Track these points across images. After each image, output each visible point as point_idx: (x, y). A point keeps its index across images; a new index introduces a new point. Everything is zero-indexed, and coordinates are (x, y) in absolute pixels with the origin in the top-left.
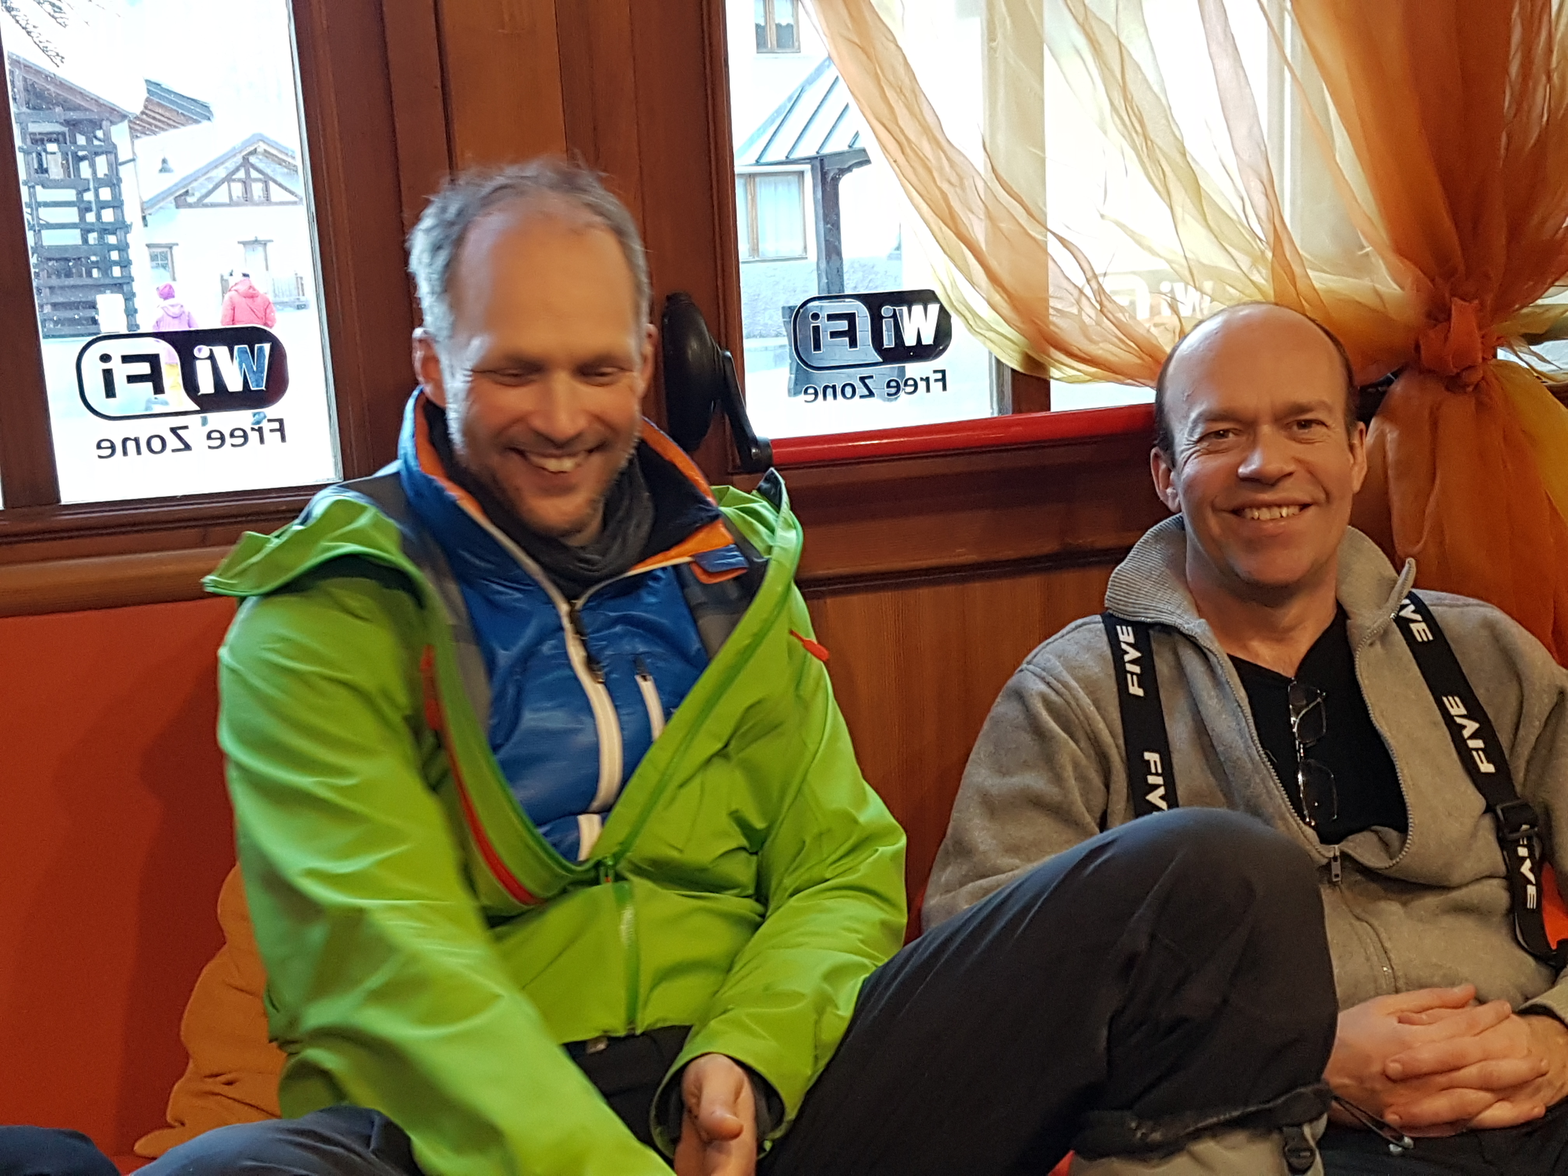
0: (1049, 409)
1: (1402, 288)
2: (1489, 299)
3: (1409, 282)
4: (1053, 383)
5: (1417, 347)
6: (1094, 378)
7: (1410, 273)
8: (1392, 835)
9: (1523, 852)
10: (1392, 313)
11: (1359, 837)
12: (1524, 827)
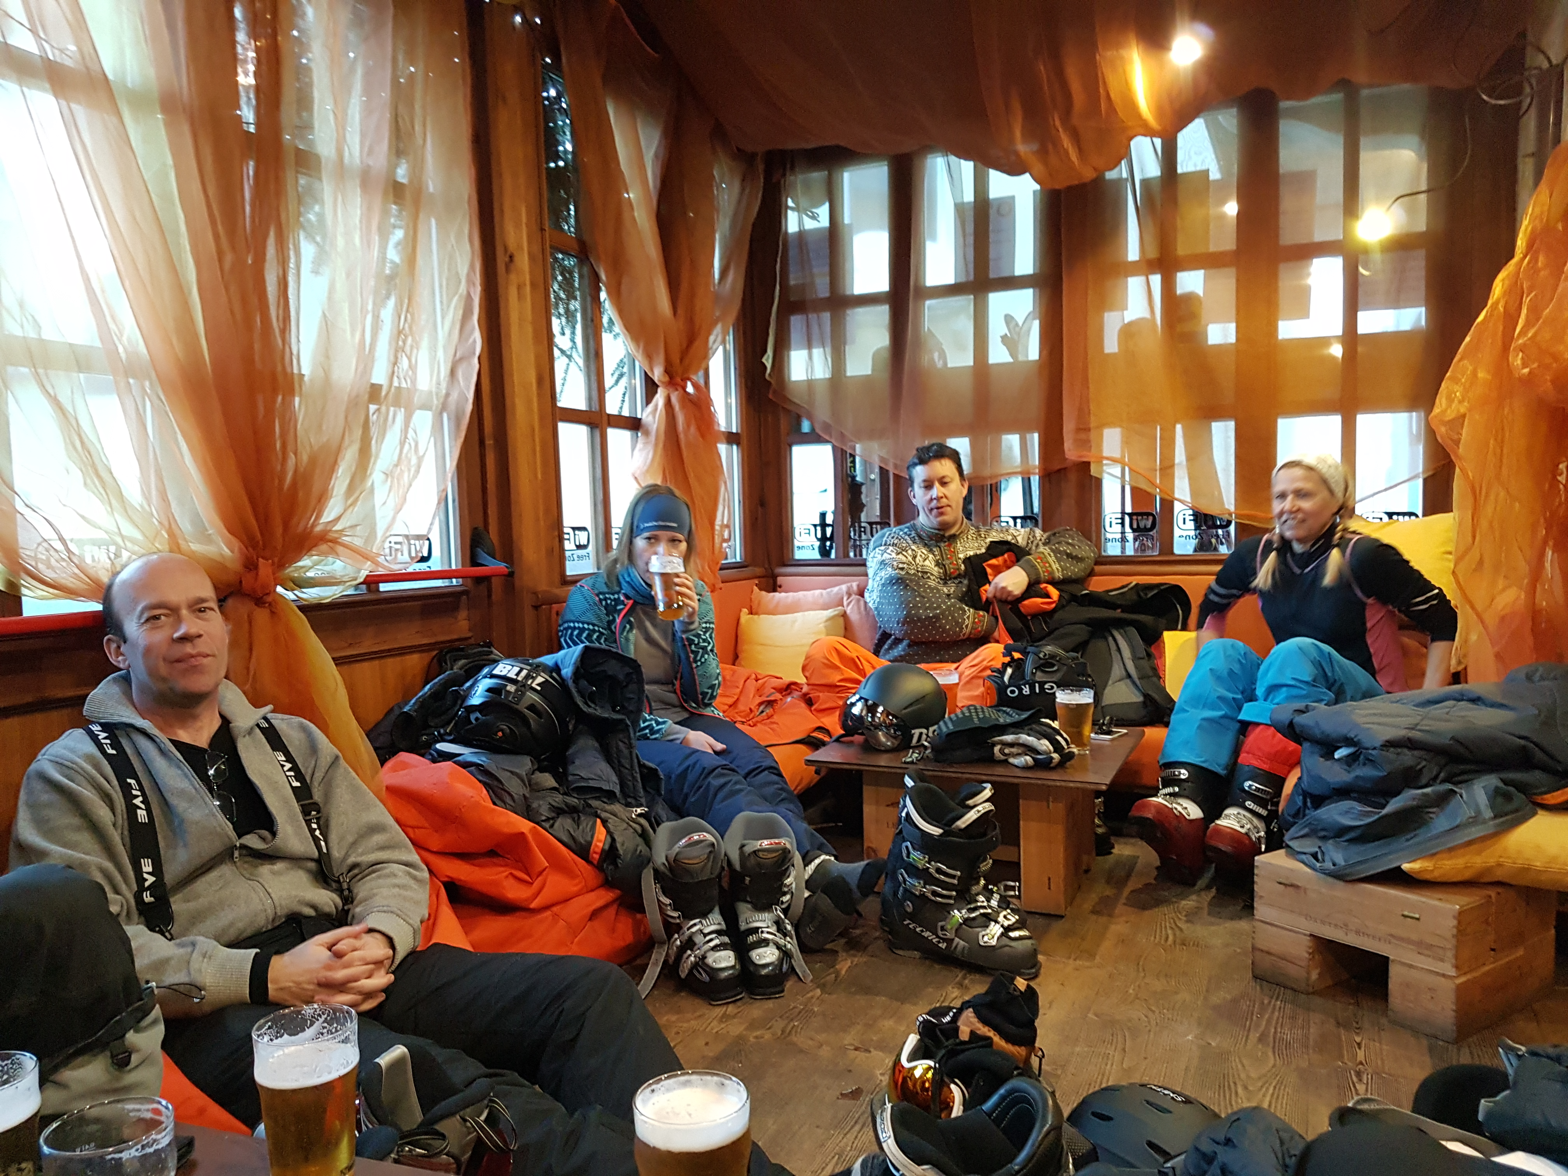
0: (21, 614)
1: (232, 551)
2: (276, 560)
3: (236, 550)
4: (23, 598)
5: (241, 582)
6: (57, 597)
7: (236, 544)
8: (265, 833)
9: (314, 826)
10: (229, 565)
11: (248, 836)
12: (313, 813)
